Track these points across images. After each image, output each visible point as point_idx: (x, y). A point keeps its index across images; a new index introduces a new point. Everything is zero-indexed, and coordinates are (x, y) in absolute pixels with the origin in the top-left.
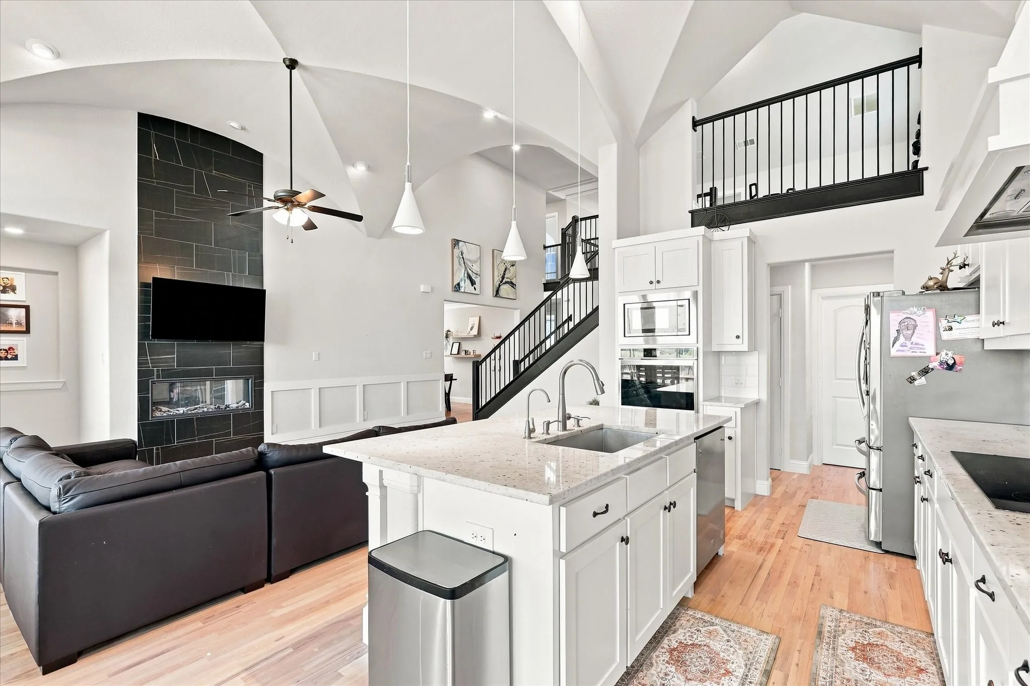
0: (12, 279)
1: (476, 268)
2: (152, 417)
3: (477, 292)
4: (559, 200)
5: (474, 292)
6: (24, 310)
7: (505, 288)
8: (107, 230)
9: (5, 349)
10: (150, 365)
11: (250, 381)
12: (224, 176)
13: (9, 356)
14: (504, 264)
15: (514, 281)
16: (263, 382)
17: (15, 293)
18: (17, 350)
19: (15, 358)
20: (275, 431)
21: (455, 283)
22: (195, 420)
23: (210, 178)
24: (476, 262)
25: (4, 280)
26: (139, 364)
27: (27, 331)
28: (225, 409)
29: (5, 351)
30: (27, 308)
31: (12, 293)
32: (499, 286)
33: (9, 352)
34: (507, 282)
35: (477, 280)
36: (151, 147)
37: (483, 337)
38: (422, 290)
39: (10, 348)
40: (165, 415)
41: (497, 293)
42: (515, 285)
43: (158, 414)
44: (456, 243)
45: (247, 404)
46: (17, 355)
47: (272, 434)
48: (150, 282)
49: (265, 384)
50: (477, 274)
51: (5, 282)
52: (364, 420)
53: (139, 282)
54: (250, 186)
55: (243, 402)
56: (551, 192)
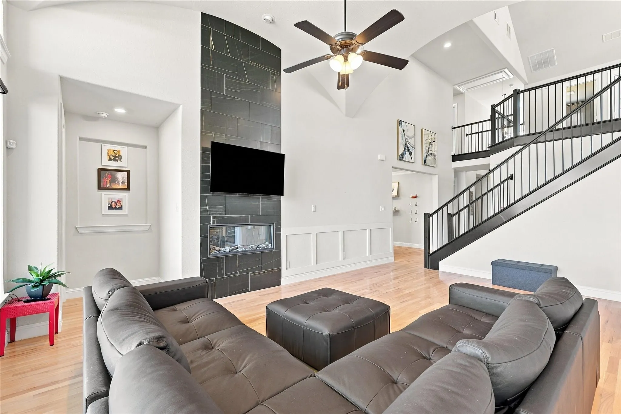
0: (119, 152)
1: (412, 142)
2: (210, 255)
3: (413, 161)
4: (461, 93)
5: (411, 160)
6: (126, 173)
7: (430, 158)
8: (181, 105)
9: (115, 201)
10: (208, 213)
11: (272, 227)
12: (256, 65)
13: (117, 207)
14: (429, 140)
15: (435, 153)
16: (280, 228)
17: (121, 161)
18: (122, 202)
19: (121, 208)
20: (288, 266)
21: (400, 154)
22: (237, 257)
23: (248, 67)
24: (413, 138)
25: (114, 152)
26: (201, 212)
27: (128, 189)
28: (256, 248)
29: (115, 203)
30: (128, 172)
31: (119, 161)
32: (426, 157)
33: (117, 203)
34: (431, 154)
35: (413, 152)
36: (209, 40)
37: (401, 197)
38: (379, 159)
39: (119, 201)
40: (217, 253)
41: (425, 162)
42: (436, 156)
43: (213, 252)
44: (400, 122)
45: (270, 245)
46: (122, 206)
47: (287, 269)
48: (209, 147)
49: (282, 229)
50: (413, 147)
51: (115, 153)
52: (344, 259)
53: (202, 146)
54: (272, 74)
55: (267, 243)
56: (457, 87)
